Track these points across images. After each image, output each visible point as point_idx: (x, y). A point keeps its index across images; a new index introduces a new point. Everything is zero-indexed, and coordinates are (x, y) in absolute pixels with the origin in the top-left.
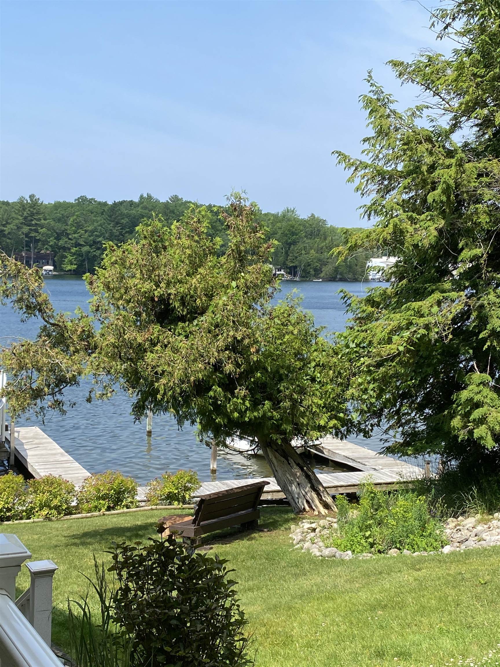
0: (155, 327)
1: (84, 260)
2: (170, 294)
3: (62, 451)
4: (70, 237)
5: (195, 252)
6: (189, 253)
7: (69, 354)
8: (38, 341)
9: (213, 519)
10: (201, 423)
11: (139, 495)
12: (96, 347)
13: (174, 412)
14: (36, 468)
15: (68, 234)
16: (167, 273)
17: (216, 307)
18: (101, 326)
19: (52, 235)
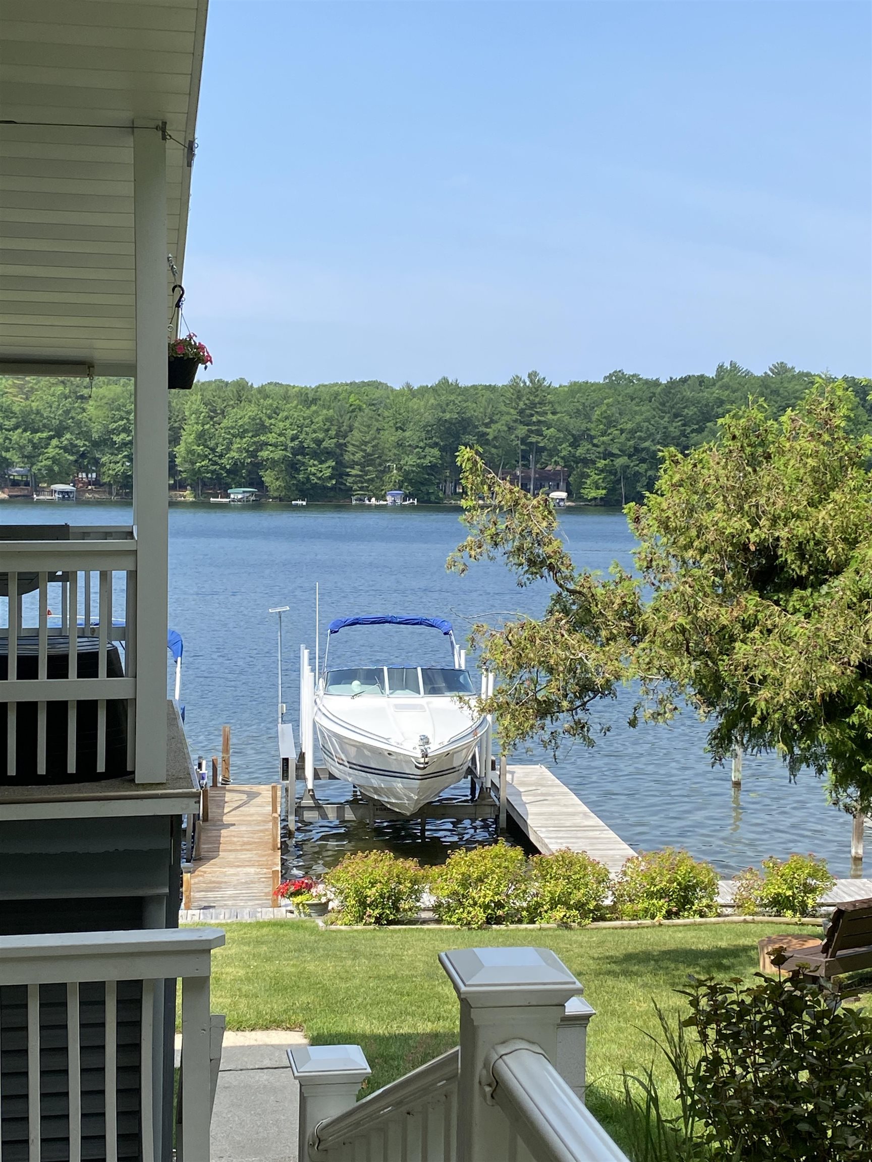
0: (750, 597)
1: (619, 481)
2: (778, 539)
3: (585, 808)
4: (595, 441)
5: (824, 463)
6: (813, 464)
7: (599, 643)
8: (548, 620)
9: (859, 947)
10: (835, 771)
11: (721, 894)
12: (645, 631)
13: (785, 748)
14: (542, 835)
15: (592, 438)
16: (771, 501)
17: (862, 561)
18: (655, 595)
19: (565, 439)
